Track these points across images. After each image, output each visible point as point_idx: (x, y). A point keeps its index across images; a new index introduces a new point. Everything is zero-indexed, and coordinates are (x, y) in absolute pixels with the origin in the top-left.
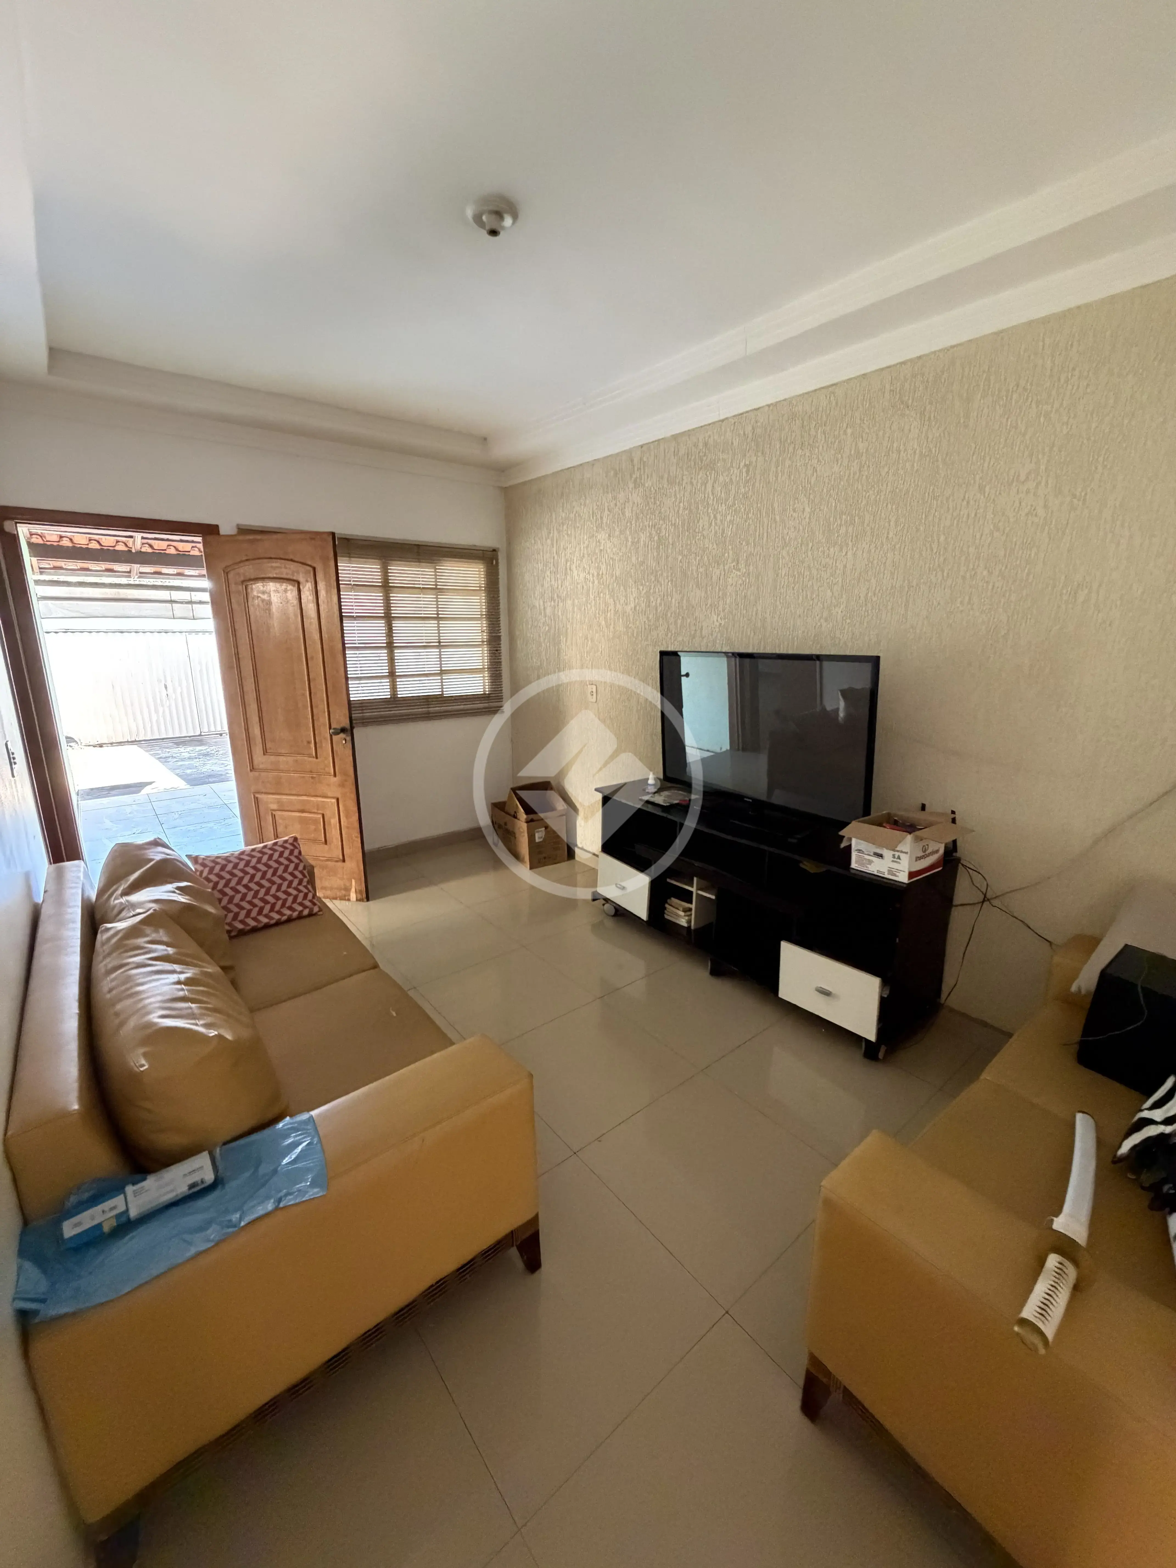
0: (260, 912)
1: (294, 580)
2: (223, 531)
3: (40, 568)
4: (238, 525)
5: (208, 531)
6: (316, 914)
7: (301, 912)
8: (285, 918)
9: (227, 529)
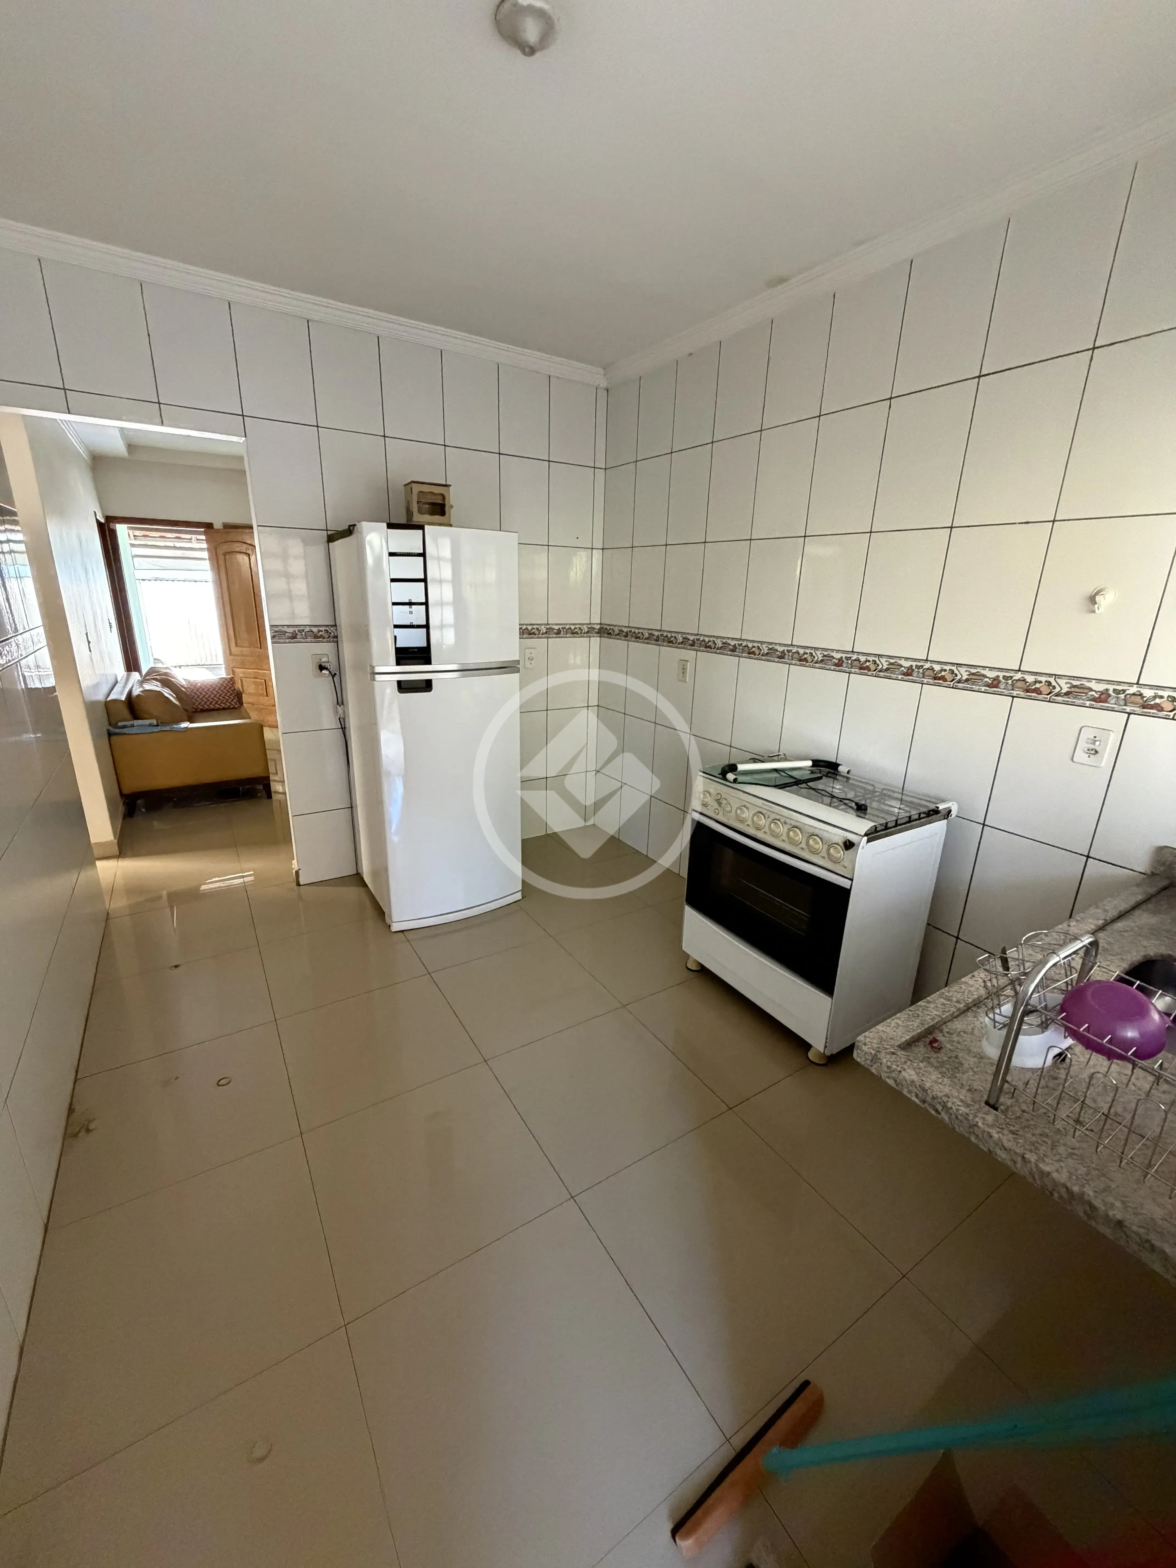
0: (211, 703)
1: (246, 553)
2: (215, 527)
3: (135, 536)
4: (223, 523)
5: (209, 526)
6: (236, 708)
7: (229, 706)
8: (221, 707)
9: (218, 525)
